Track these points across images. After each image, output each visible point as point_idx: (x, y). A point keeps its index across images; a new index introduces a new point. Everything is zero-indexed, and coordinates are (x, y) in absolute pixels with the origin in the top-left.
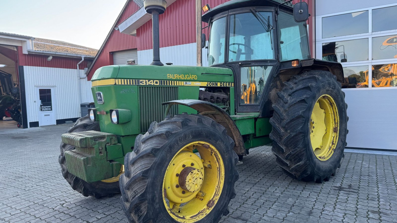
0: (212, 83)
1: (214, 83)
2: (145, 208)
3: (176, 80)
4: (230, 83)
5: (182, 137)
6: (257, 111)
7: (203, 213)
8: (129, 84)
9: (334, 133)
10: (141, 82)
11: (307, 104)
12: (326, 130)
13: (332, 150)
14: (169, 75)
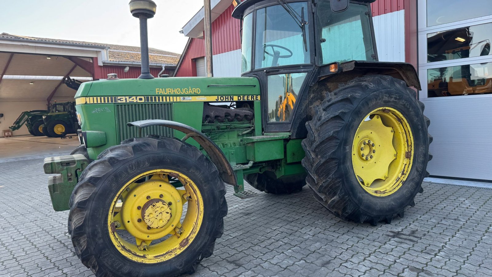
0: (224, 97)
1: (228, 97)
2: (85, 243)
3: (169, 96)
4: (255, 96)
5: (133, 164)
6: (287, 131)
7: (172, 253)
8: (103, 102)
9: (407, 159)
10: (120, 100)
11: (345, 121)
12: (396, 155)
13: (400, 183)
14: (158, 90)
